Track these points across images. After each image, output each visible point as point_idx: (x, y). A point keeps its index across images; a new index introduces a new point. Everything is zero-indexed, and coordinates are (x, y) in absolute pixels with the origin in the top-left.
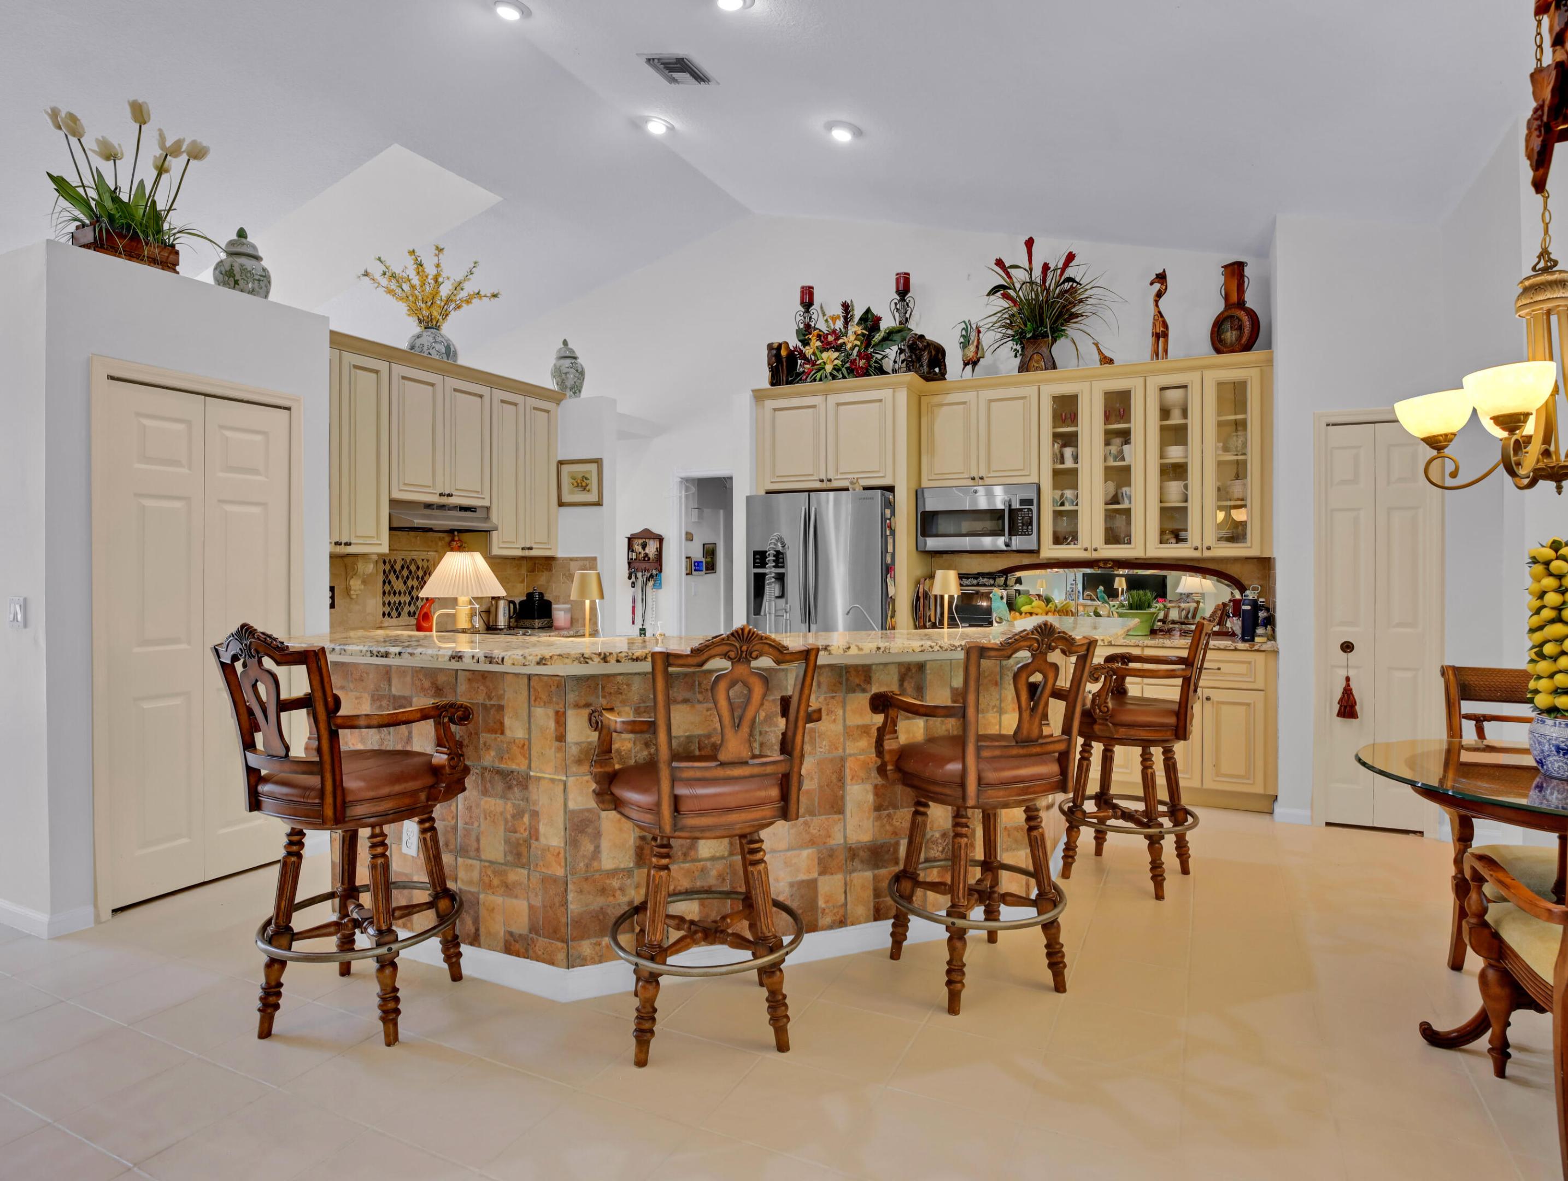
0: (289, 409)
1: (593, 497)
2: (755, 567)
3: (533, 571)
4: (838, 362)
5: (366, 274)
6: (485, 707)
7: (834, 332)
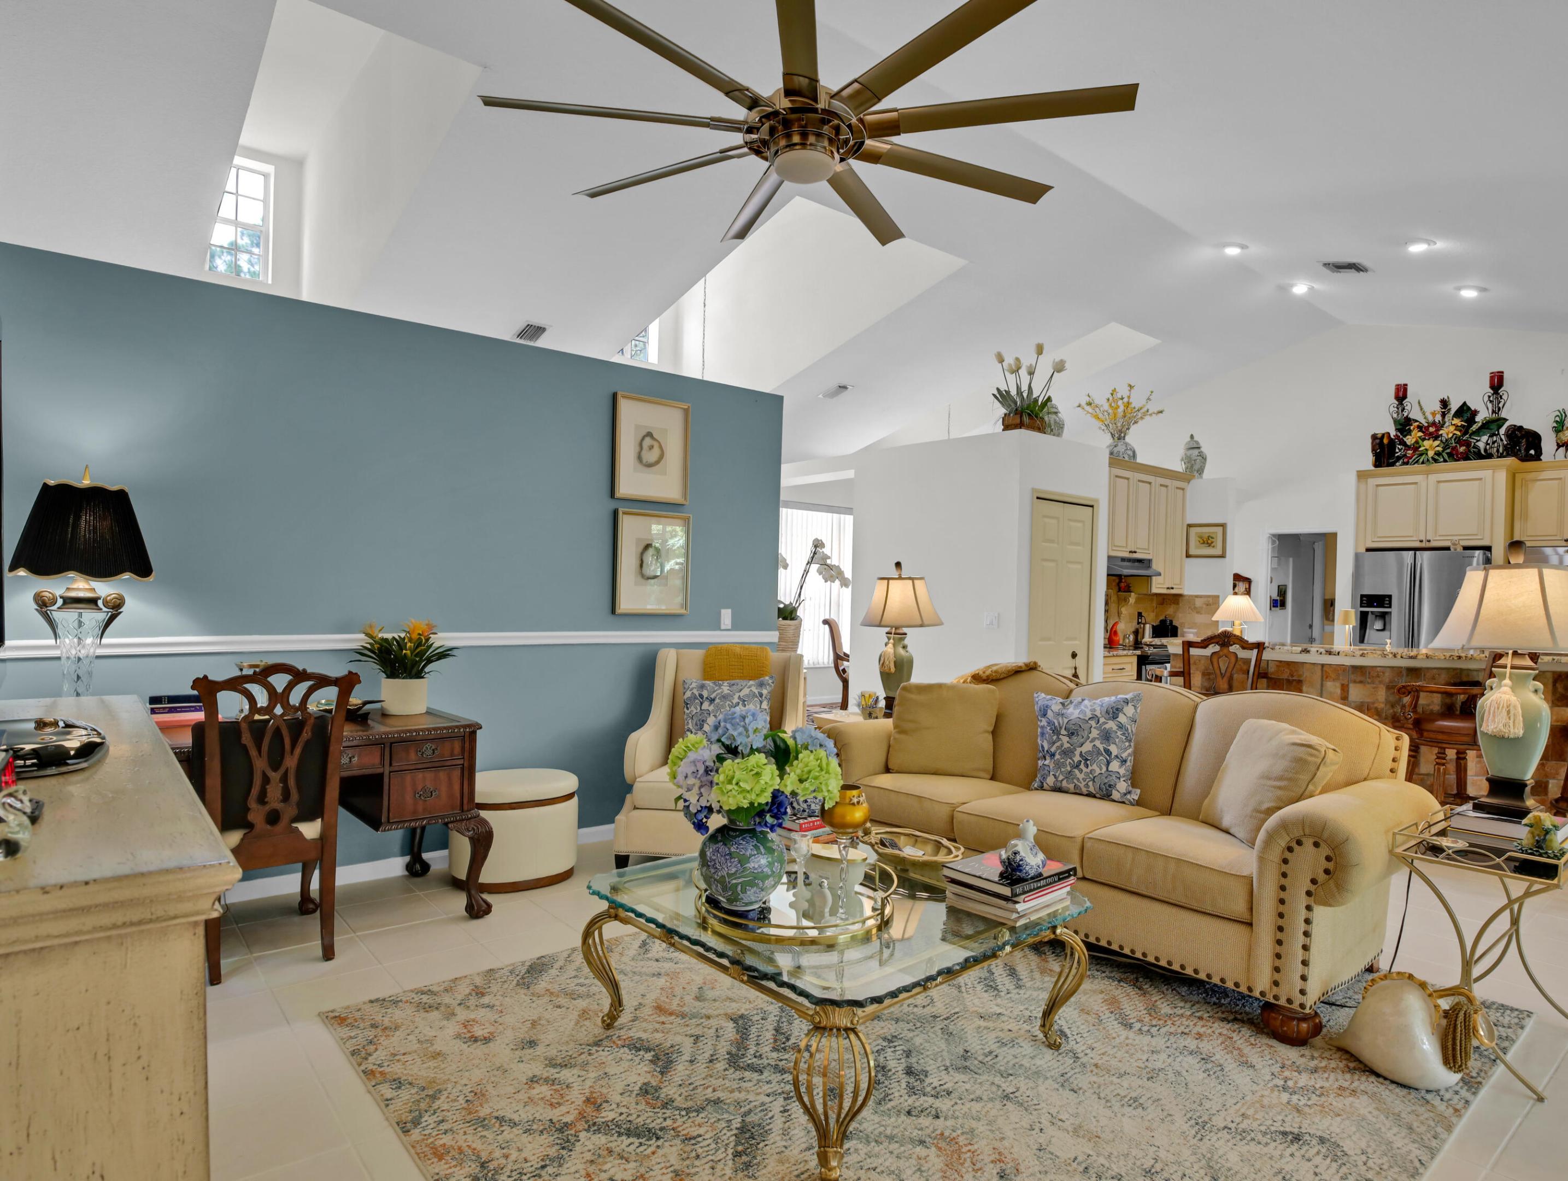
0: (1092, 506)
1: (1218, 551)
2: (1361, 606)
3: (1162, 604)
4: (1440, 449)
5: (1079, 406)
6: (1288, 681)
7: (1434, 424)
